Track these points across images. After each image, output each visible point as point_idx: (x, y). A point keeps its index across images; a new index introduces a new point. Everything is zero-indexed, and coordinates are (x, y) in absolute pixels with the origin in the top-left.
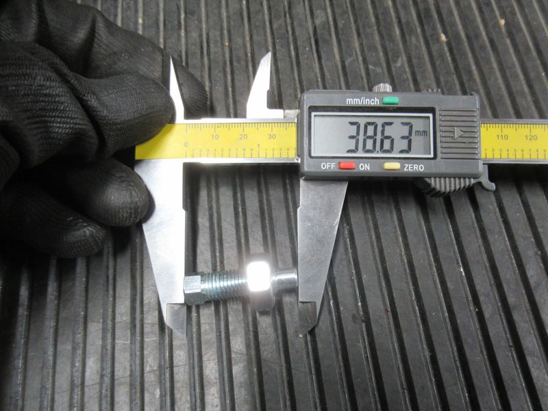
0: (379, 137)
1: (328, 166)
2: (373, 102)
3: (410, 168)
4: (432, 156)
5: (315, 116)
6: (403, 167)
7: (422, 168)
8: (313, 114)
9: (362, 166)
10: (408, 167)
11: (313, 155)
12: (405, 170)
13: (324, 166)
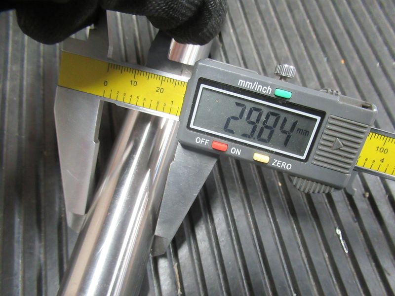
0: (260, 125)
1: (202, 141)
2: (265, 90)
3: (278, 163)
4: (304, 158)
5: (204, 88)
6: (271, 161)
7: (289, 166)
8: (202, 86)
9: (233, 150)
10: (276, 163)
11: (192, 126)
12: (273, 164)
13: (198, 140)
